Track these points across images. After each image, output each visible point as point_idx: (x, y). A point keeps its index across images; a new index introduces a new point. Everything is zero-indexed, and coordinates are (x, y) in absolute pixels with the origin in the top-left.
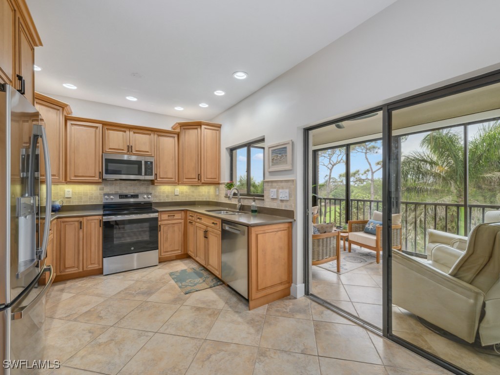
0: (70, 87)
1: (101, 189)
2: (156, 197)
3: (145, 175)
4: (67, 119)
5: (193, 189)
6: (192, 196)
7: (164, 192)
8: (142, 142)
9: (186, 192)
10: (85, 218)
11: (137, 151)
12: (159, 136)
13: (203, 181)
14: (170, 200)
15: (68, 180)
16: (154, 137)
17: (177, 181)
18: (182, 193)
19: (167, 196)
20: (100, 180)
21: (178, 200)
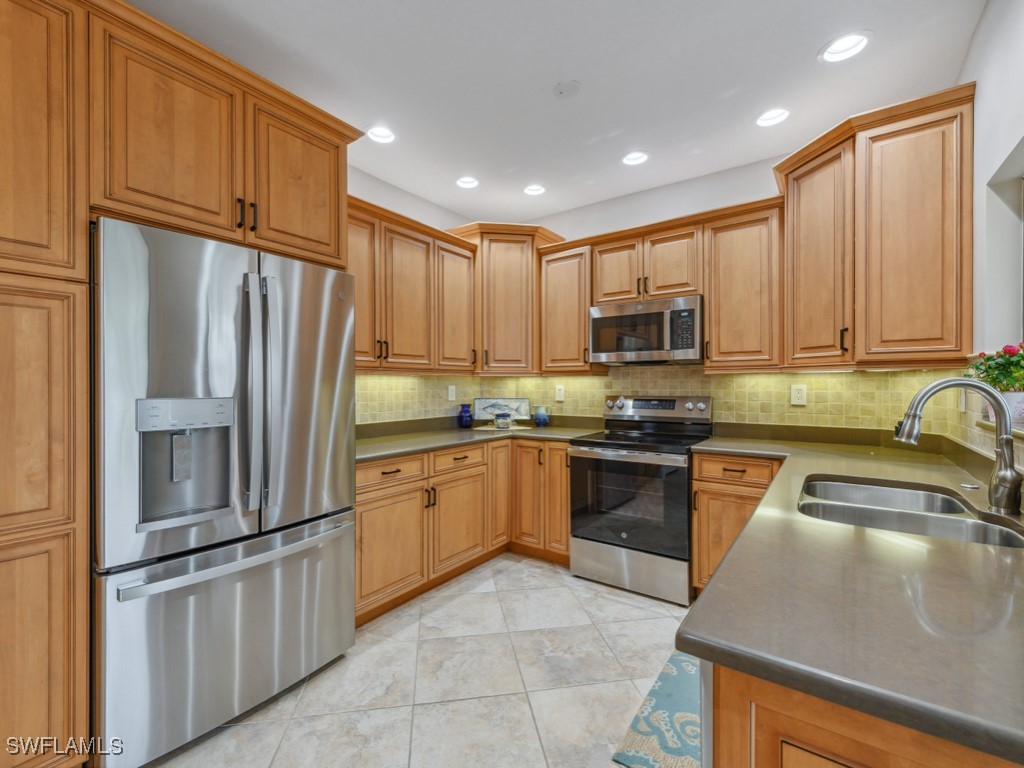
0: (535, 190)
1: (608, 386)
2: (730, 409)
3: (674, 346)
4: (540, 254)
5: (865, 386)
6: (865, 411)
7: (753, 396)
8: (670, 261)
9: (839, 397)
10: (547, 444)
11: (659, 288)
12: (716, 230)
13: (861, 355)
14: (774, 421)
15: (544, 369)
16: (702, 238)
17: (776, 361)
18: (820, 399)
19: (765, 408)
20: (587, 368)
21: (802, 421)
